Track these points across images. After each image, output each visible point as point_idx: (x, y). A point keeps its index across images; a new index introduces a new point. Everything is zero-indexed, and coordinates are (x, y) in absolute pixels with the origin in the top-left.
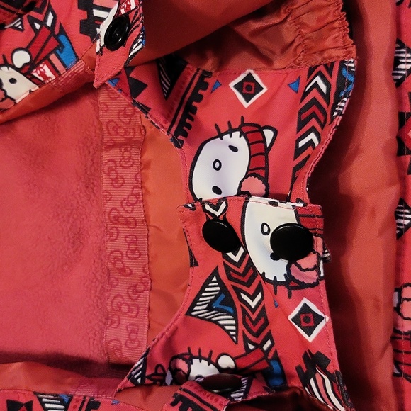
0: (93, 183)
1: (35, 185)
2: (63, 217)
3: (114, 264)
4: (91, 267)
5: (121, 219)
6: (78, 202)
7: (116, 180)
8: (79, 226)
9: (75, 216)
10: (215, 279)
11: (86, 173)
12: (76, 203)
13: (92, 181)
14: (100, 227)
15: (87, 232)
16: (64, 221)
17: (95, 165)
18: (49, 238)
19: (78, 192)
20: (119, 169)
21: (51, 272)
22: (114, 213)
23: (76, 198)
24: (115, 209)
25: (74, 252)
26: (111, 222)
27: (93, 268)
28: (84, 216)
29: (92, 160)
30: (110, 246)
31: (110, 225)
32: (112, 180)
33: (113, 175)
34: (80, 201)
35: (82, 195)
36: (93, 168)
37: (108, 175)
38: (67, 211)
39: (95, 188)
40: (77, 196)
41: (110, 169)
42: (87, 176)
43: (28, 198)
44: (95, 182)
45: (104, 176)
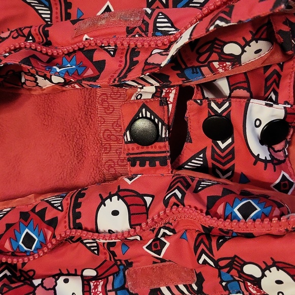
0: (91, 112)
1: (48, 115)
2: (69, 138)
3: (108, 170)
4: (91, 173)
5: (112, 137)
6: (80, 126)
7: (108, 108)
8: (81, 144)
9: (78, 136)
10: (201, 156)
11: (85, 104)
12: (78, 127)
13: (90, 110)
14: (97, 144)
15: (87, 148)
16: (70, 140)
17: (92, 98)
18: (60, 154)
19: (80, 118)
20: (110, 100)
21: (62, 178)
22: (107, 133)
23: (78, 123)
24: (108, 130)
25: (78, 163)
26: (105, 139)
27: (93, 174)
28: (85, 137)
29: (90, 94)
30: (105, 158)
31: (104, 142)
32: (105, 108)
33: (106, 104)
34: (81, 125)
35: (83, 120)
36: (90, 100)
37: (102, 105)
38: (72, 133)
39: (92, 115)
40: (79, 121)
41: (103, 101)
42: (86, 106)
43: (44, 125)
44: (92, 111)
45: (98, 106)
